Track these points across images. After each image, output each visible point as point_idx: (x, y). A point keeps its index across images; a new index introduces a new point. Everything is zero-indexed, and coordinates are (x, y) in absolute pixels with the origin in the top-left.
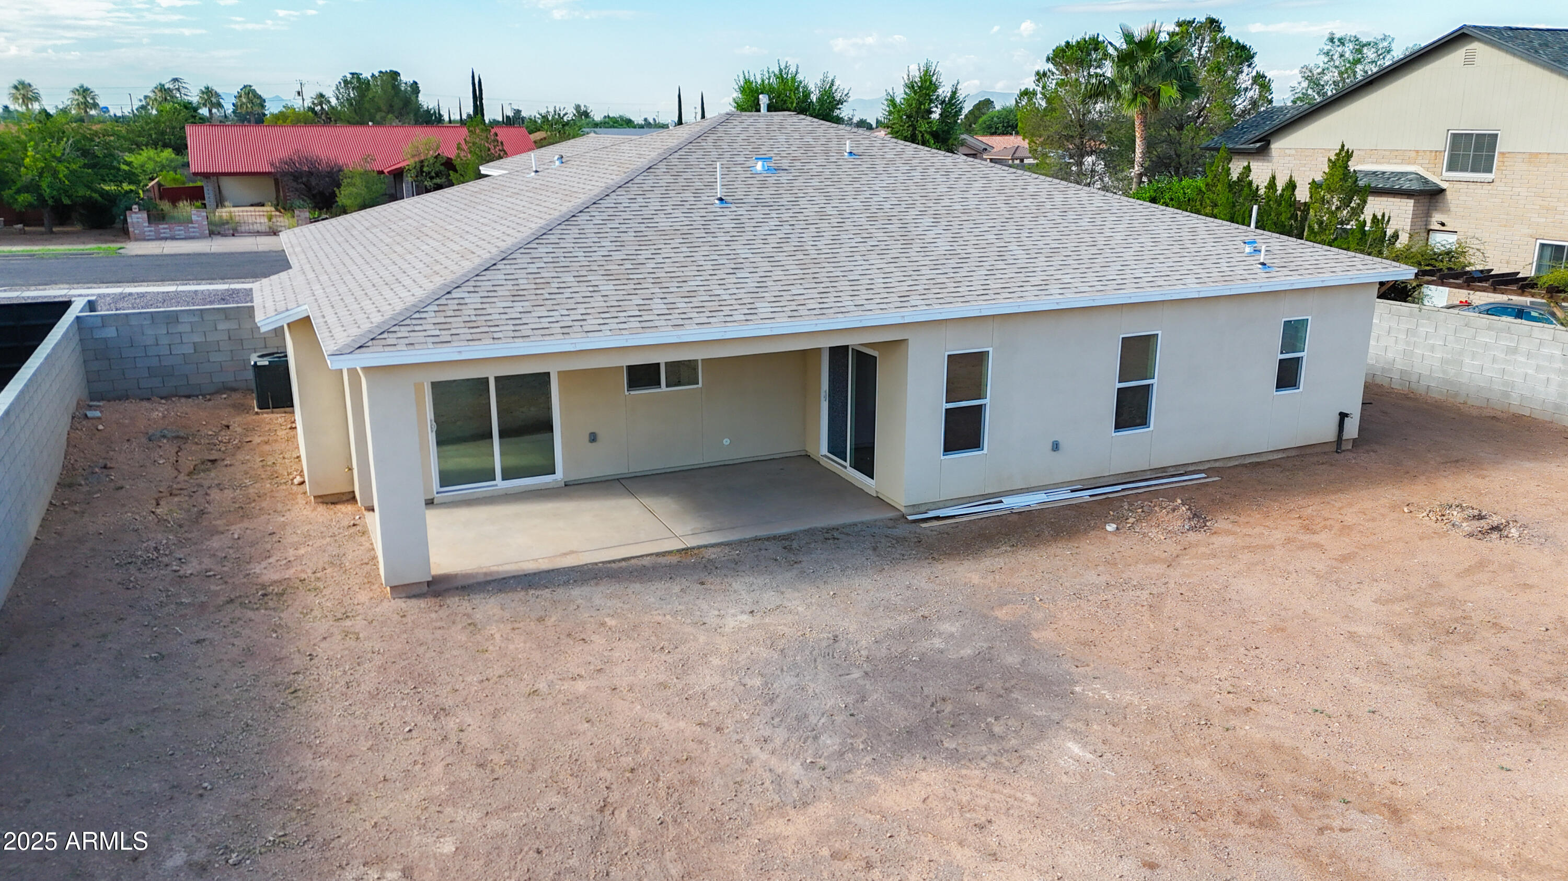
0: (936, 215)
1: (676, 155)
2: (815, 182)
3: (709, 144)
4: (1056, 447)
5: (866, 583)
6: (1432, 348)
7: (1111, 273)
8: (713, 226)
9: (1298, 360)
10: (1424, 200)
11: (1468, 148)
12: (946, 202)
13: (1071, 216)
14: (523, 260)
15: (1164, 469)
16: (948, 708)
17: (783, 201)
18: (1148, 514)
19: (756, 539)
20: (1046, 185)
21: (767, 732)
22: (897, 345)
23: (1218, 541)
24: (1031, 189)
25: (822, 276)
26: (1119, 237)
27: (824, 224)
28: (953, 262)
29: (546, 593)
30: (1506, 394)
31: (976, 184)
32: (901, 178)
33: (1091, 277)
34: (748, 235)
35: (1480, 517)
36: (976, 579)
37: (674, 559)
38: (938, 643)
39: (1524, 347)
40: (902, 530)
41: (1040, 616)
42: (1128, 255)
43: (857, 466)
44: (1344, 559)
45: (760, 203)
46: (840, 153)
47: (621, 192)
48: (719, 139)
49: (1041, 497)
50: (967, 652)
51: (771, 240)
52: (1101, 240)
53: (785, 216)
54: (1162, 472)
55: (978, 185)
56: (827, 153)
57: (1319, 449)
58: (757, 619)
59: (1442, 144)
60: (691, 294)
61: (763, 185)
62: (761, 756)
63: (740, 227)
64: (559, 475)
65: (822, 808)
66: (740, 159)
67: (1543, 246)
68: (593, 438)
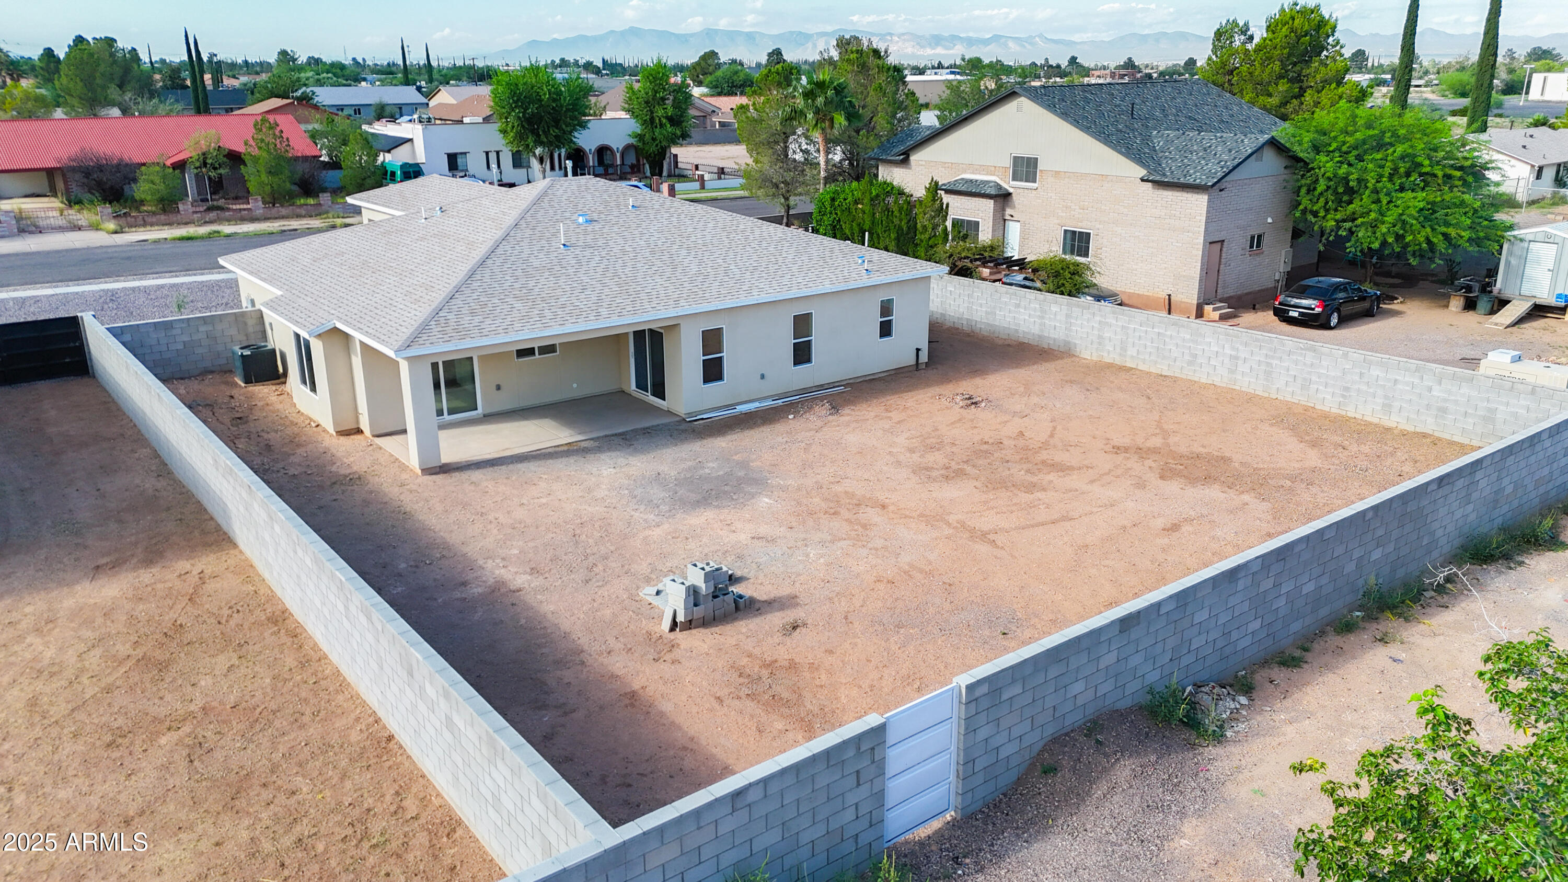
0: (688, 248)
1: (529, 214)
2: (615, 229)
3: (545, 204)
4: (763, 377)
5: (669, 451)
6: (981, 305)
7: (785, 281)
8: (564, 263)
9: (890, 321)
10: (1000, 200)
11: (1022, 166)
12: (693, 239)
13: (764, 244)
14: (468, 291)
15: (822, 385)
16: (714, 492)
17: (600, 243)
18: (811, 408)
19: (606, 436)
20: (750, 223)
21: (637, 507)
22: (675, 327)
23: (842, 419)
24: (742, 227)
25: (631, 291)
26: (790, 257)
27: (626, 258)
28: (700, 278)
29: (504, 467)
30: (1017, 331)
31: (709, 225)
32: (666, 223)
33: (774, 284)
34: (584, 268)
35: (970, 398)
36: (724, 445)
37: (566, 448)
38: (707, 471)
39: (1023, 304)
40: (684, 426)
41: (754, 457)
42: (795, 268)
43: (654, 394)
44: (899, 422)
45: (587, 246)
46: (626, 206)
47: (504, 243)
48: (551, 200)
49: (757, 404)
50: (721, 473)
51: (598, 269)
52: (780, 259)
53: (603, 253)
54: (821, 387)
55: (711, 225)
56: (618, 206)
57: (906, 369)
58: (618, 470)
59: (1008, 163)
60: (563, 306)
61: (586, 233)
62: (637, 514)
63: (579, 262)
64: (480, 410)
65: (666, 526)
66: (567, 214)
67: (1066, 231)
68: (498, 388)
